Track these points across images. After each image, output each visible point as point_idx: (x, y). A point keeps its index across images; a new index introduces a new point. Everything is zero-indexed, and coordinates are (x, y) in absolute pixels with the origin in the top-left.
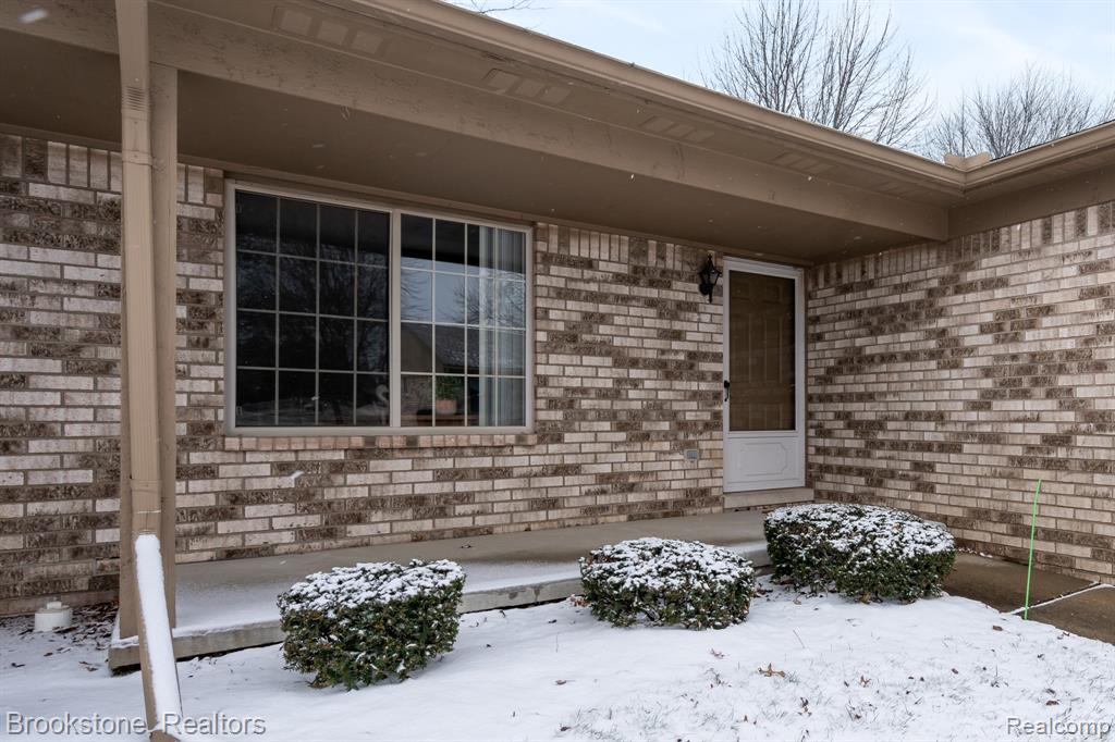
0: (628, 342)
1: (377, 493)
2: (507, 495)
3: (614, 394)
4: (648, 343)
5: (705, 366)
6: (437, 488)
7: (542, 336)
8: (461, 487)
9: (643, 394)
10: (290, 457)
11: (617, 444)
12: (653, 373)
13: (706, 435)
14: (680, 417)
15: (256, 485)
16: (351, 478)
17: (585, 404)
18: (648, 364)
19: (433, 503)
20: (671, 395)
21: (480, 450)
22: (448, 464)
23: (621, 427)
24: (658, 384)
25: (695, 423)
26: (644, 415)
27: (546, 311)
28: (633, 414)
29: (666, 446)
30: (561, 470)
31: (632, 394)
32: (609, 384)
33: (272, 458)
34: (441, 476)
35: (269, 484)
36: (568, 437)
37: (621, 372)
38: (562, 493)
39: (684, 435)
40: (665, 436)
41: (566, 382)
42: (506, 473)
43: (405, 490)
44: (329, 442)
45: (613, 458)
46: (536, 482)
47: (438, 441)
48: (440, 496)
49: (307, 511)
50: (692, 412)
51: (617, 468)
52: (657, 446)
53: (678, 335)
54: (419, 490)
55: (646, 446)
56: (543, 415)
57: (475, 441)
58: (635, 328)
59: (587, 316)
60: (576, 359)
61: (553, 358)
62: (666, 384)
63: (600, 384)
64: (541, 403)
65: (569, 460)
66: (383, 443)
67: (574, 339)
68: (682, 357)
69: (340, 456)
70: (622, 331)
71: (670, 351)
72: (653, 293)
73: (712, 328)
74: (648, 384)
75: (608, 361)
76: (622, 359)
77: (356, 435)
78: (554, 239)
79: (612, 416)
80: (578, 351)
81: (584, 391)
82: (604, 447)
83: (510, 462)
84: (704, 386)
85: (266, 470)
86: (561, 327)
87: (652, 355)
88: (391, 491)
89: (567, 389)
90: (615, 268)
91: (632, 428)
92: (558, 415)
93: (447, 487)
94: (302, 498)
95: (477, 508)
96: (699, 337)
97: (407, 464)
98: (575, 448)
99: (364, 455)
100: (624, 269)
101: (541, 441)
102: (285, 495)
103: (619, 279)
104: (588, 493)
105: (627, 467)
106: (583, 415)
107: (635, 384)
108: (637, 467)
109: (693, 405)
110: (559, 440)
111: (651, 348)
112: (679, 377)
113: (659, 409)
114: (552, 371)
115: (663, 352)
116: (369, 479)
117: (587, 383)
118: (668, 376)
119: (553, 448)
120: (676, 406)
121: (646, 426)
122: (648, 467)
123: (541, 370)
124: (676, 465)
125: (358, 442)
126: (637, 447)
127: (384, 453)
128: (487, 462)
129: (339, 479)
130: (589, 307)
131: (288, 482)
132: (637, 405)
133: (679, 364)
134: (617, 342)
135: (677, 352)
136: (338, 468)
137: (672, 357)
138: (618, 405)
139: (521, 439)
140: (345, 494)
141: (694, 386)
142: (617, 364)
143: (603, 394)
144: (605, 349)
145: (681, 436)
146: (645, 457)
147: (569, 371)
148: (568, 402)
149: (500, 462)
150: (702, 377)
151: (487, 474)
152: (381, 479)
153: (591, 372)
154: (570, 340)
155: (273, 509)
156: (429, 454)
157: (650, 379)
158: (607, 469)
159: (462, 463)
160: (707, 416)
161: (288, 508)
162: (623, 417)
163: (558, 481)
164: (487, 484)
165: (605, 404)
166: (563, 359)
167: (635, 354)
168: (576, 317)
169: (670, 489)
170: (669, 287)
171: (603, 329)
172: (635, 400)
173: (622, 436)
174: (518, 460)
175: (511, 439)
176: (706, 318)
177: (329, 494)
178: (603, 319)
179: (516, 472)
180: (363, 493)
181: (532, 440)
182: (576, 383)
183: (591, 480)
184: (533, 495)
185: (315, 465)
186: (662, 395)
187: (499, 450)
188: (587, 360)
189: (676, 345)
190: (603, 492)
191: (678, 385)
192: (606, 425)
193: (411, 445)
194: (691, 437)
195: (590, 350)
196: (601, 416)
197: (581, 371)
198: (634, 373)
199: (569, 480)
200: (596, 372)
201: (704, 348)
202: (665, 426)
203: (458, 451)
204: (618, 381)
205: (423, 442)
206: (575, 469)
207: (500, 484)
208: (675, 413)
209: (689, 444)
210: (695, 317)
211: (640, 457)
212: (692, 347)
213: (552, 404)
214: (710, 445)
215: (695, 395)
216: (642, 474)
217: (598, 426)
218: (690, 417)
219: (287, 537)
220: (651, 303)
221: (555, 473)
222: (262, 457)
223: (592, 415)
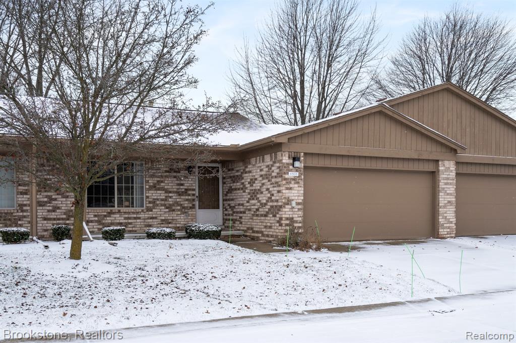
0: (169, 187)
1: (113, 221)
2: (139, 223)
3: (165, 200)
4: (174, 187)
5: (190, 192)
6: (125, 221)
7: (147, 187)
8: (130, 221)
9: (173, 200)
10: (96, 214)
11: (166, 212)
12: (175, 194)
13: (191, 210)
14: (183, 205)
15: (91, 219)
16: (108, 218)
17: (158, 202)
18: (174, 192)
19: (124, 224)
20: (180, 200)
21: (133, 213)
22: (127, 216)
23: (167, 208)
24: (177, 197)
25: (187, 207)
26: (173, 205)
27: (148, 181)
28: (170, 205)
29: (179, 213)
30: (152, 218)
31: (170, 200)
32: (164, 197)
33: (93, 214)
34: (125, 218)
35: (93, 219)
36: (154, 210)
37: (167, 195)
38: (152, 223)
39: (184, 210)
40: (179, 210)
41: (153, 197)
42: (139, 218)
43: (118, 221)
44: (103, 211)
45: (165, 215)
46: (146, 221)
47: (125, 211)
48: (125, 223)
49: (100, 225)
50: (186, 204)
51: (166, 218)
52: (176, 213)
53: (182, 185)
54: (121, 221)
55: (174, 213)
56: (148, 205)
57: (132, 211)
58: (170, 184)
59: (158, 181)
60: (155, 192)
61: (150, 192)
62: (179, 197)
63: (161, 197)
64: (147, 202)
65: (154, 216)
66: (114, 211)
67: (155, 187)
68: (183, 190)
69: (105, 214)
70: (167, 184)
71: (180, 189)
72: (175, 174)
73: (192, 182)
74: (174, 197)
75: (164, 192)
76: (167, 191)
77: (109, 209)
78: (150, 163)
79: (165, 205)
80: (156, 190)
81: (158, 199)
82: (163, 213)
83: (140, 216)
84: (190, 197)
85: (92, 216)
86: (152, 184)
87: (175, 190)
88: (115, 221)
89: (154, 199)
90: (165, 169)
91: (170, 208)
92: (151, 205)
93: (126, 221)
94: (99, 222)
95: (133, 226)
96: (188, 185)
97: (118, 216)
98: (155, 213)
99: (110, 214)
100: (167, 169)
101: (147, 211)
102: (96, 221)
103: (166, 171)
104: (159, 224)
105: (169, 218)
106: (157, 205)
107: (171, 197)
108: (171, 218)
109: (187, 202)
110: (152, 211)
111: (175, 188)
112: (183, 195)
113: (177, 204)
114: (150, 195)
115: (178, 189)
116: (111, 218)
117: (158, 197)
118: (179, 195)
119: (150, 213)
120: (182, 203)
121: (174, 208)
122: (174, 218)
123: (147, 195)
124: (182, 218)
125: (109, 211)
126: (171, 213)
127: (114, 213)
128: (135, 216)
129: (105, 219)
130: (159, 179)
131: (96, 219)
132: (171, 203)
133: (182, 192)
134: (166, 187)
135: (182, 189)
136: (105, 216)
137: (181, 190)
138: (166, 203)
139: (143, 211)
140: (106, 221)
141: (187, 197)
142: (166, 192)
143: (162, 200)
144: (163, 189)
145: (183, 210)
146: (174, 215)
147: (154, 195)
148: (154, 202)
149: (138, 216)
150: (189, 195)
151: (135, 218)
152: (113, 219)
153: (159, 195)
154: (154, 187)
155: (93, 224)
156: (123, 213)
157: (174, 196)
158: (163, 218)
159: (130, 216)
160: (191, 205)
161: (96, 224)
162: (167, 205)
163: (151, 220)
164: (135, 221)
165: (163, 202)
166: (152, 192)
167: (170, 190)
168: (155, 182)
169: (180, 224)
170: (179, 172)
171: (162, 184)
172: (171, 201)
173: (167, 210)
174: (142, 215)
175: (140, 211)
176: (190, 180)
177: (104, 221)
178: (162, 182)
179: (142, 218)
180: (110, 221)
181: (145, 211)
182: (156, 197)
183: (160, 220)
184: (145, 223)
185: (101, 215)
186: (178, 200)
187: (138, 213)
188: (158, 192)
189: (181, 187)
190: (162, 224)
191: (182, 197)
192: (163, 208)
193: (119, 211)
194: (186, 211)
195: (159, 189)
196: (162, 205)
197: (157, 195)
198: (170, 195)
199: (154, 220)
200: (161, 195)
201: (189, 188)
202: (179, 208)
203: (129, 213)
204: (166, 197)
205: (122, 211)
206: (156, 218)
207: (138, 221)
208: (182, 205)
209: (186, 212)
210: (187, 179)
211: (172, 215)
212: (186, 187)
213: (150, 202)
214: (192, 213)
215: (187, 200)
216: (172, 219)
217: (161, 208)
218: (185, 205)
219: (96, 230)
220: (175, 177)
221: (151, 219)
222: (91, 214)
223: (159, 205)
